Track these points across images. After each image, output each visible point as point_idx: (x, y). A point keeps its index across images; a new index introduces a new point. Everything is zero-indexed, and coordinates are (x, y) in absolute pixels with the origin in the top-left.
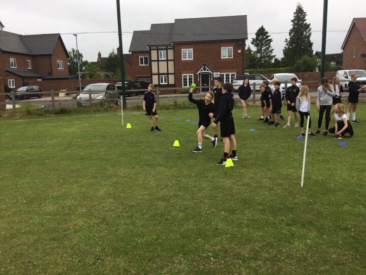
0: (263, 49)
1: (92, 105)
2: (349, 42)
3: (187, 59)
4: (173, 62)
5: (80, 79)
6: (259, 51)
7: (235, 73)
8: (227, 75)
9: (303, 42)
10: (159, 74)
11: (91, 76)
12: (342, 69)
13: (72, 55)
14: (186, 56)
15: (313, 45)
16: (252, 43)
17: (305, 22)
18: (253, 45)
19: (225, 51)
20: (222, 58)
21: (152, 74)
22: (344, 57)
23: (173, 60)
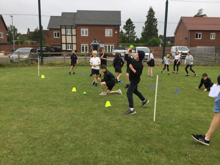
0: (130, 32)
1: (20, 61)
2: (178, 30)
3: (85, 35)
4: (75, 36)
5: (14, 45)
6: (127, 33)
7: (114, 45)
8: (109, 46)
9: (152, 29)
10: (66, 44)
11: (22, 43)
12: (174, 46)
13: (10, 29)
14: (84, 33)
15: (158, 31)
16: (124, 28)
17: (154, 18)
18: (124, 29)
19: (108, 32)
20: (106, 36)
21: (62, 44)
22: (175, 38)
23: (76, 35)
